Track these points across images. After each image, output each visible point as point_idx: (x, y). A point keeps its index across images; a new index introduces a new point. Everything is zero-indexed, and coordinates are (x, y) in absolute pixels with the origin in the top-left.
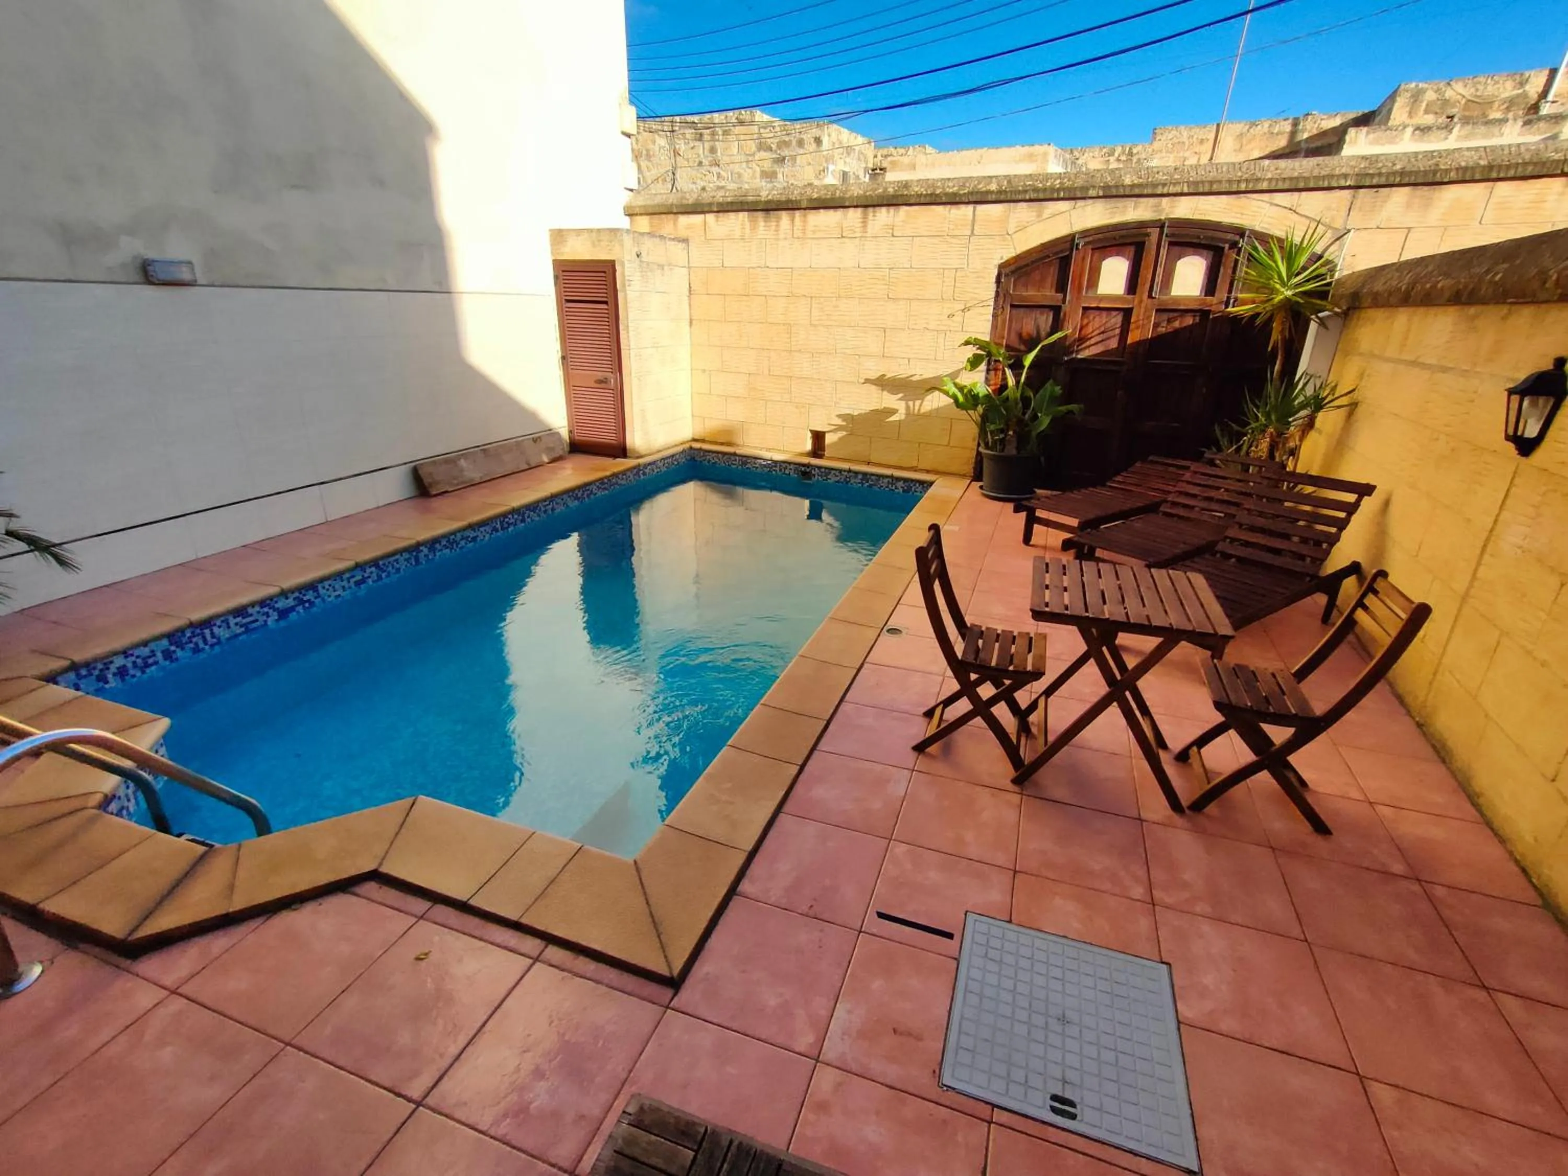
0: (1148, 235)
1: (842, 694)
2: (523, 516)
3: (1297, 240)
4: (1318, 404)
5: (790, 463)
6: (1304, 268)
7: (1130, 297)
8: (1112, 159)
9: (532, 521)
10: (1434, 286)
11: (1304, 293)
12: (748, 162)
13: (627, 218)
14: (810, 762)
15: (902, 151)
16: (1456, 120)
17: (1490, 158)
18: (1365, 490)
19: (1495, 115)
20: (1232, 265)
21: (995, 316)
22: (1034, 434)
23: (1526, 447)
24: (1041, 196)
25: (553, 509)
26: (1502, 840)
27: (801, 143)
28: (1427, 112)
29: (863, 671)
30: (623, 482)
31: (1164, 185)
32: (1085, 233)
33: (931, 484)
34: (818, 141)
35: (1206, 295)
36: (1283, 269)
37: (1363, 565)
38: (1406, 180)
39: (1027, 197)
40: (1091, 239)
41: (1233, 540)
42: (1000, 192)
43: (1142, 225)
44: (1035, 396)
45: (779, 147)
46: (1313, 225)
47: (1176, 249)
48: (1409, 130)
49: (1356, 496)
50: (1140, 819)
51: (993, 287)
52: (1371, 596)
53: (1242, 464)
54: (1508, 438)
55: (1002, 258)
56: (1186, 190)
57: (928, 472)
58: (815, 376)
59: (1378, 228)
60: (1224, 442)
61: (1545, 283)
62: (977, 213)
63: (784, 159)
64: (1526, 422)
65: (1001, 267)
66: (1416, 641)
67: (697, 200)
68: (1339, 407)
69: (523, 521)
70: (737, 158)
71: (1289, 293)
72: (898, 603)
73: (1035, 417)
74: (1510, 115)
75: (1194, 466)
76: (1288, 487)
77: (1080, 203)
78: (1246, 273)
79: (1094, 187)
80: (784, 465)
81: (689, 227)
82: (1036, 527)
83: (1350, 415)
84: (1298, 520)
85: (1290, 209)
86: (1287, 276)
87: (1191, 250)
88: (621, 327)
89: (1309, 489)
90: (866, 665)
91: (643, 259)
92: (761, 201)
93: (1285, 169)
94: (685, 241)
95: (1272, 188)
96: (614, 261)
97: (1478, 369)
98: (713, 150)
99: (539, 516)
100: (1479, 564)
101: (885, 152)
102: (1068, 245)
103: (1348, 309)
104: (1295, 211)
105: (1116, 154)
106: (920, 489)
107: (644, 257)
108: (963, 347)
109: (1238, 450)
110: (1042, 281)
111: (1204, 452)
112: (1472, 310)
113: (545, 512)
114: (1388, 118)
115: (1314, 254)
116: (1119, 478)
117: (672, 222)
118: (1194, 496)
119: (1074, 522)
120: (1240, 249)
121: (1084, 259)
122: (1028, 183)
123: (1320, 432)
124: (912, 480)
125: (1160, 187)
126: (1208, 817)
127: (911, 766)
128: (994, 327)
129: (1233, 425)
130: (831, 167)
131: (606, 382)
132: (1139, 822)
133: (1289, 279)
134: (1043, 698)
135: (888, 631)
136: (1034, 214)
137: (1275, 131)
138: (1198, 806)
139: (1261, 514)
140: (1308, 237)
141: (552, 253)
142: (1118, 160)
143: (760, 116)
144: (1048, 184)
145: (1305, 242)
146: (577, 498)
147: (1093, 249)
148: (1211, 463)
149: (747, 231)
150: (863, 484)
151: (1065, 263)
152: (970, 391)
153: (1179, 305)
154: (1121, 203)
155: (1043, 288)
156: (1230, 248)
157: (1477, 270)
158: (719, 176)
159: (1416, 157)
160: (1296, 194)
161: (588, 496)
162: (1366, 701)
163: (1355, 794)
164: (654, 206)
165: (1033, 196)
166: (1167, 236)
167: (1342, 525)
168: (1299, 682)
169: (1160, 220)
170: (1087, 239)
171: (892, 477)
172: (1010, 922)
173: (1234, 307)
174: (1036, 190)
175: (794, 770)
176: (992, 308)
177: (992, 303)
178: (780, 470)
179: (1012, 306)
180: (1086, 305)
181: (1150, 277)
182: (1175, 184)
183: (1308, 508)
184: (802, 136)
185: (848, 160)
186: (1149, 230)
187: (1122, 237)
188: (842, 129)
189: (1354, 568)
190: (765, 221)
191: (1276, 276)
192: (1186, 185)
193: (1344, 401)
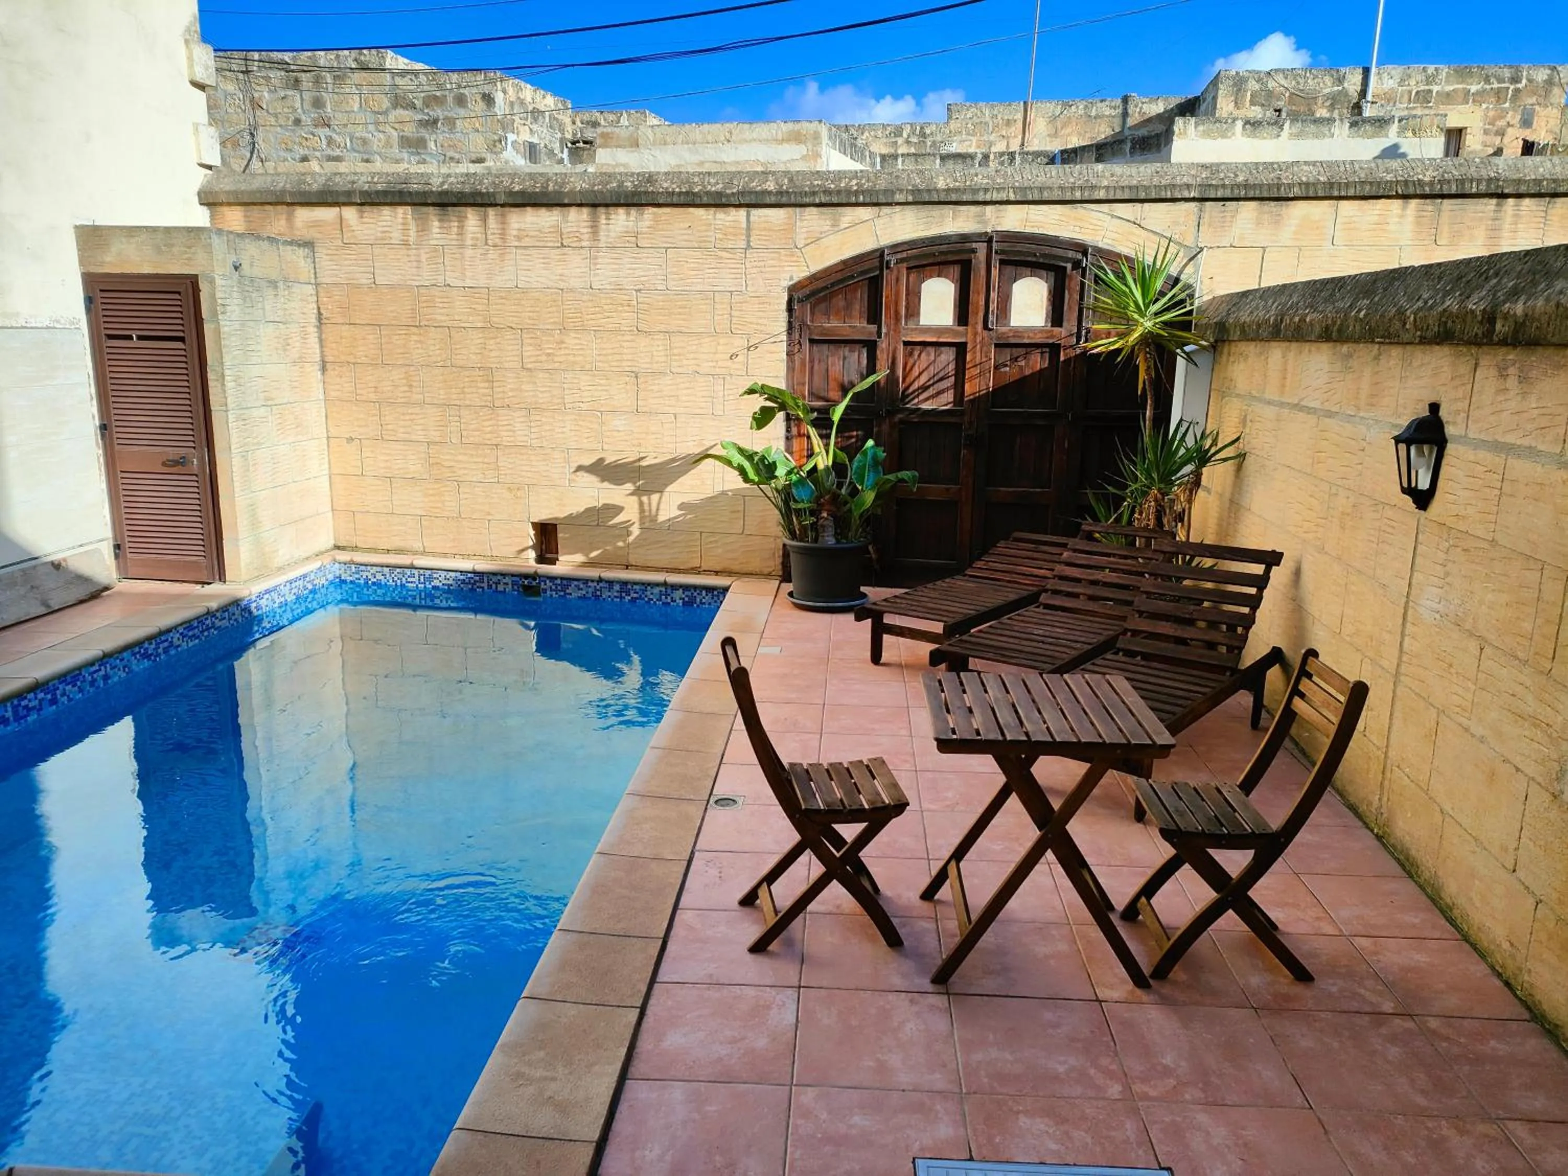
0: (974, 251)
1: (673, 901)
2: (54, 695)
3: (1149, 260)
4: (1202, 458)
5: (504, 575)
6: (1162, 294)
7: (961, 328)
8: (900, 141)
9: (70, 700)
10: (1302, 320)
11: (1165, 323)
12: (377, 123)
13: (205, 208)
14: (652, 1002)
15: (611, 117)
16: (1284, 115)
17: (1328, 174)
18: (1272, 559)
19: (1321, 113)
20: (1078, 288)
21: (790, 354)
22: (856, 514)
23: (1422, 499)
24: (835, 200)
25: (106, 677)
26: (1481, 953)
27: (461, 101)
28: (1253, 103)
29: (694, 863)
30: (225, 623)
31: (986, 190)
32: (896, 248)
33: (725, 590)
34: (488, 99)
35: (1052, 326)
36: (1138, 294)
37: (1284, 650)
38: (1251, 194)
39: (817, 201)
40: (904, 255)
41: (1135, 633)
42: (780, 193)
43: (965, 238)
44: (851, 461)
45: (427, 104)
46: (1164, 243)
47: (1009, 269)
48: (1239, 124)
49: (1263, 566)
50: (1097, 1000)
51: (784, 315)
52: (1305, 681)
53: (1126, 536)
54: (1404, 491)
55: (791, 278)
56: (1012, 197)
57: (717, 573)
58: (535, 443)
59: (1231, 246)
60: (1100, 510)
61: (1405, 324)
62: (752, 218)
63: (435, 121)
64: (1417, 472)
65: (792, 290)
66: (1356, 735)
67: (324, 185)
68: (1225, 460)
69: (54, 701)
70: (361, 118)
71: (1149, 324)
72: (721, 763)
73: (854, 492)
74: (1336, 115)
75: (1071, 542)
76: (1184, 559)
77: (886, 210)
78: (1096, 299)
79: (901, 191)
80: (495, 579)
81: (316, 224)
82: (887, 639)
83: (1239, 468)
84: (1202, 601)
85: (1135, 223)
86: (1144, 304)
87: (1028, 271)
88: (211, 376)
89: (1208, 562)
90: (697, 854)
91: (243, 273)
92: (432, 192)
93: (1122, 176)
94: (309, 244)
95: (1111, 197)
96: (196, 276)
97: (1362, 414)
98: (318, 103)
99: (81, 690)
100: (1403, 635)
101: (586, 117)
102: (876, 263)
103: (1216, 341)
104: (1140, 226)
105: (905, 135)
106: (707, 599)
107: (246, 269)
108: (746, 396)
109: (1118, 520)
110: (848, 307)
111: (1080, 524)
112: (1345, 348)
113: (93, 683)
114: (1215, 108)
115: (1169, 277)
116: (979, 564)
117: (284, 217)
118: (1078, 580)
119: (937, 627)
120: (1084, 270)
121: (897, 280)
122: (816, 183)
123: (1208, 491)
124: (695, 587)
125: (981, 193)
126: (1175, 983)
127: (797, 984)
128: (791, 369)
129: (1109, 488)
130: (511, 137)
131: (183, 464)
132: (1097, 1003)
133: (1147, 306)
134: (953, 863)
135: (716, 802)
136: (828, 222)
137: (1093, 114)
138: (1162, 971)
139: (1161, 597)
140: (1160, 257)
141: (82, 262)
142: (908, 142)
143: (395, 61)
144: (843, 185)
145: (1158, 263)
146: (146, 656)
147: (908, 268)
148: (1089, 537)
149: (412, 233)
150: (621, 598)
151: (875, 286)
152: (763, 458)
153: (1023, 338)
154: (936, 211)
155: (851, 317)
156: (1073, 269)
157: (1340, 305)
158: (330, 141)
159: (1257, 169)
160: (1138, 205)
161: (166, 651)
162: (1315, 816)
163: (1329, 929)
164: (252, 193)
165: (824, 199)
166: (996, 252)
167: (1254, 602)
168: (1247, 795)
169: (986, 233)
170: (899, 256)
171: (665, 584)
172: (971, 1159)
173: (1086, 341)
174: (827, 192)
175: (634, 1015)
176: (785, 344)
177: (785, 338)
178: (490, 586)
179: (812, 341)
180: (909, 339)
181: (982, 303)
182: (998, 190)
183: (1209, 585)
184: (462, 91)
185: (535, 127)
186: (974, 245)
187: (941, 253)
188: (523, 84)
189: (1276, 656)
190: (440, 221)
191: (1132, 304)
192: (1011, 191)
193: (1229, 452)
